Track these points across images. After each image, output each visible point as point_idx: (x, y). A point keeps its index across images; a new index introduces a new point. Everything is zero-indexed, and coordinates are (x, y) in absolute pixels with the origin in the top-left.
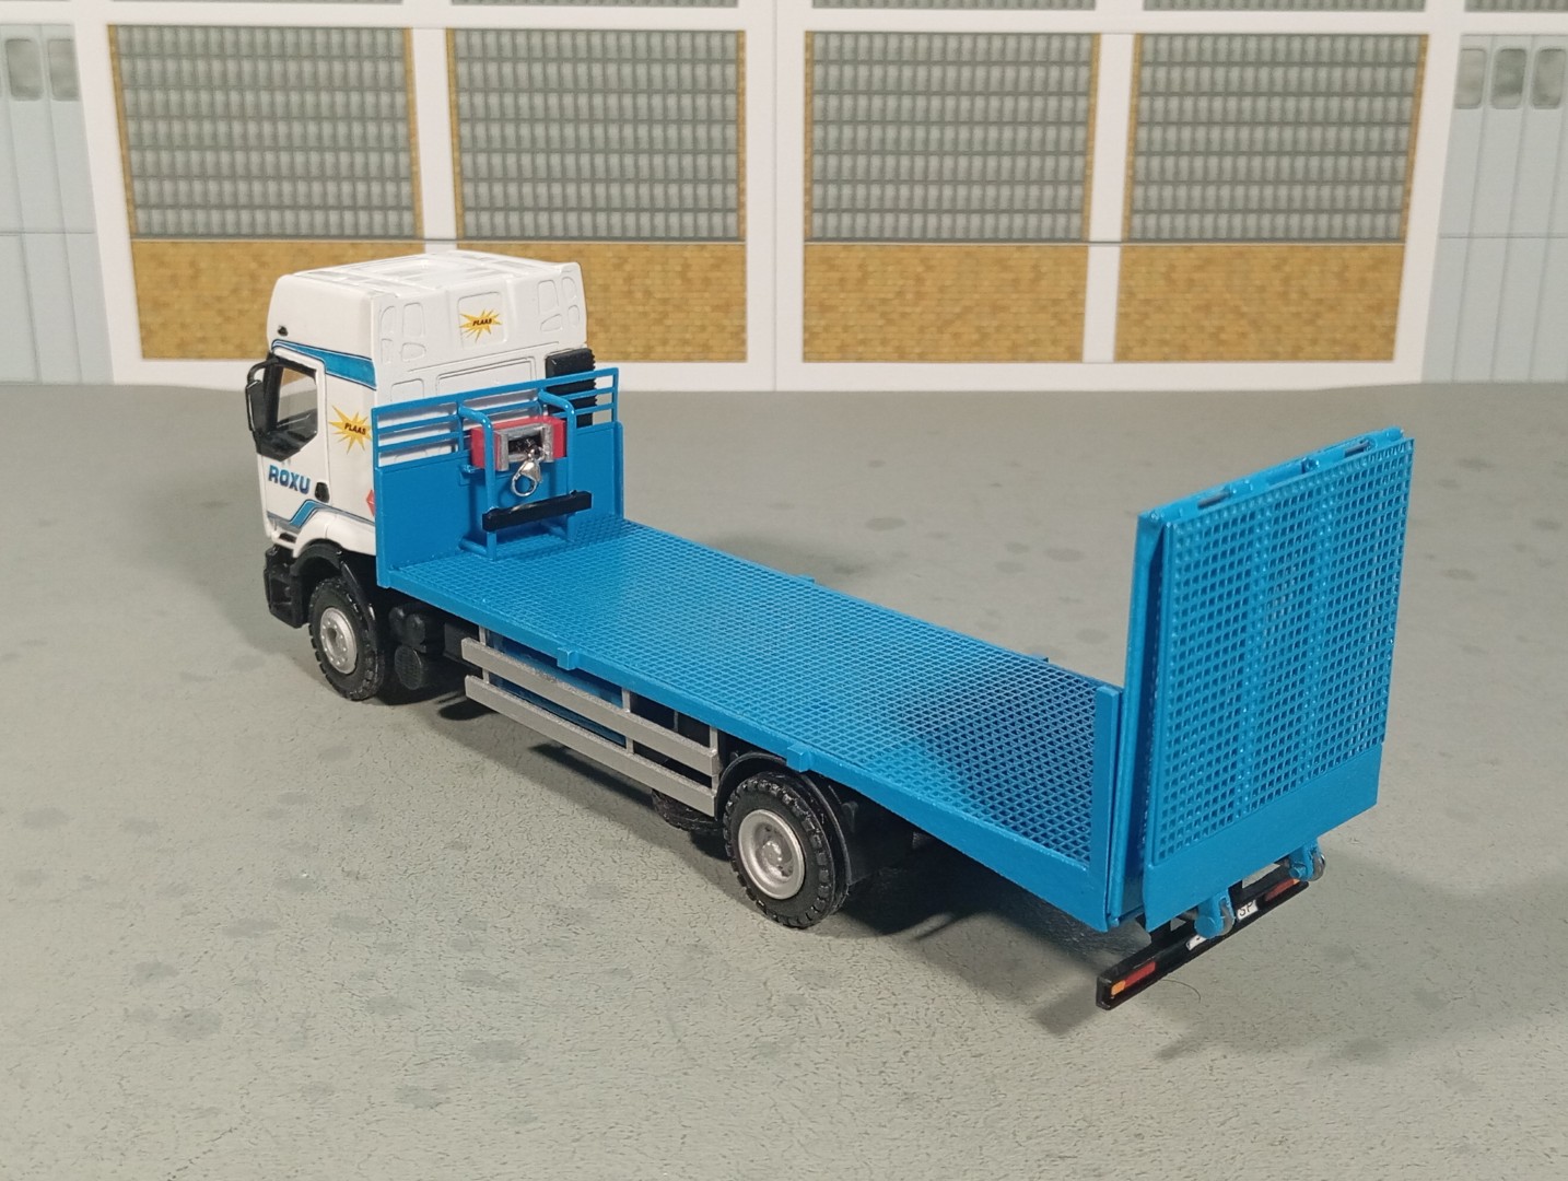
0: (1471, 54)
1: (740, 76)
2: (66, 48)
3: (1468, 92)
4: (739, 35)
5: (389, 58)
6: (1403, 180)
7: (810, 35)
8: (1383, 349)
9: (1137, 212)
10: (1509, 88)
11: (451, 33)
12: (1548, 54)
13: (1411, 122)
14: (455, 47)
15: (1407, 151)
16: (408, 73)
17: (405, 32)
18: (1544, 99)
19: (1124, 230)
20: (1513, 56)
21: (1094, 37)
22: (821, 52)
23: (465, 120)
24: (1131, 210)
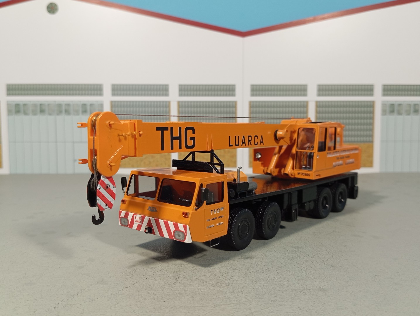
0: (384, 105)
1: (236, 110)
2: (102, 105)
3: (384, 112)
4: (236, 102)
5: (166, 107)
6: (372, 130)
7: (250, 102)
8: (370, 164)
10: (392, 111)
11: (179, 102)
12: (400, 105)
13: (372, 118)
14: (179, 105)
15: (372, 124)
16: (169, 110)
17: (169, 102)
18: (400, 114)
20: (392, 105)
21: (307, 102)
22: (252, 105)
23: (181, 119)
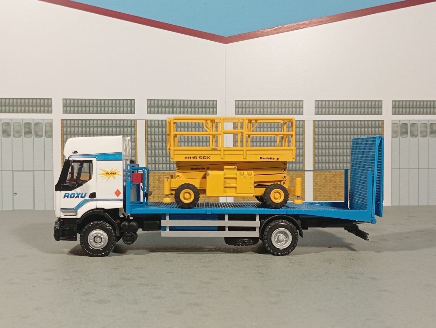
0: (394, 124)
2: (51, 125)
3: (395, 134)
5: (131, 127)
9: (317, 163)
10: (405, 133)
11: (147, 121)
12: (413, 125)
14: (148, 124)
16: (136, 131)
17: (135, 121)
18: (413, 135)
19: (313, 168)
20: (405, 125)
21: (303, 121)
22: (237, 125)
23: (149, 142)
24: (315, 162)
